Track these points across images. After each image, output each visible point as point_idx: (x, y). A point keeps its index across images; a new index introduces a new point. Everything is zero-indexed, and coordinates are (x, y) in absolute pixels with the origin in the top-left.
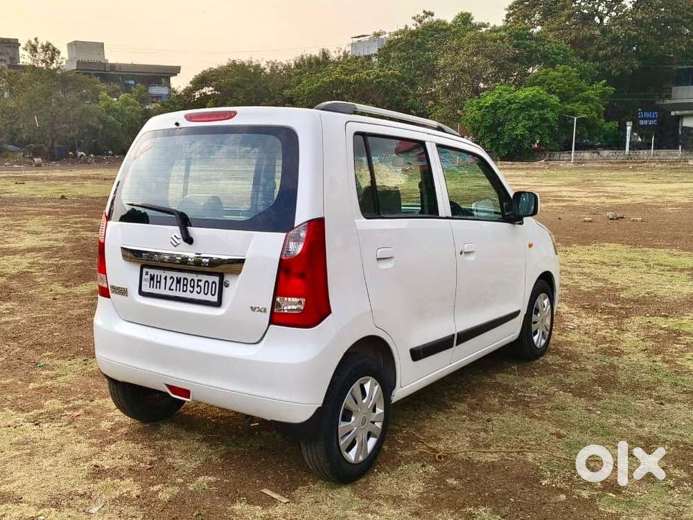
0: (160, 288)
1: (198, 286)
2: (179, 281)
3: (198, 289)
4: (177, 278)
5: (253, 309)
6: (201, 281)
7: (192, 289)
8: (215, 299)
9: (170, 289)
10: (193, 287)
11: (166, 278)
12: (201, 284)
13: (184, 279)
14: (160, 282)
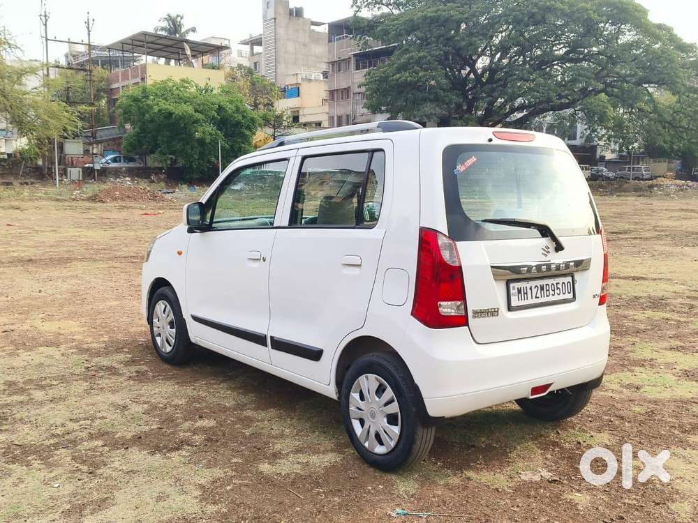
0: (527, 299)
1: (557, 288)
2: (542, 288)
3: (558, 291)
4: (540, 286)
6: (559, 283)
7: (553, 293)
8: (571, 296)
9: (536, 297)
10: (554, 290)
11: (531, 289)
12: (560, 286)
13: (546, 285)
14: (526, 293)
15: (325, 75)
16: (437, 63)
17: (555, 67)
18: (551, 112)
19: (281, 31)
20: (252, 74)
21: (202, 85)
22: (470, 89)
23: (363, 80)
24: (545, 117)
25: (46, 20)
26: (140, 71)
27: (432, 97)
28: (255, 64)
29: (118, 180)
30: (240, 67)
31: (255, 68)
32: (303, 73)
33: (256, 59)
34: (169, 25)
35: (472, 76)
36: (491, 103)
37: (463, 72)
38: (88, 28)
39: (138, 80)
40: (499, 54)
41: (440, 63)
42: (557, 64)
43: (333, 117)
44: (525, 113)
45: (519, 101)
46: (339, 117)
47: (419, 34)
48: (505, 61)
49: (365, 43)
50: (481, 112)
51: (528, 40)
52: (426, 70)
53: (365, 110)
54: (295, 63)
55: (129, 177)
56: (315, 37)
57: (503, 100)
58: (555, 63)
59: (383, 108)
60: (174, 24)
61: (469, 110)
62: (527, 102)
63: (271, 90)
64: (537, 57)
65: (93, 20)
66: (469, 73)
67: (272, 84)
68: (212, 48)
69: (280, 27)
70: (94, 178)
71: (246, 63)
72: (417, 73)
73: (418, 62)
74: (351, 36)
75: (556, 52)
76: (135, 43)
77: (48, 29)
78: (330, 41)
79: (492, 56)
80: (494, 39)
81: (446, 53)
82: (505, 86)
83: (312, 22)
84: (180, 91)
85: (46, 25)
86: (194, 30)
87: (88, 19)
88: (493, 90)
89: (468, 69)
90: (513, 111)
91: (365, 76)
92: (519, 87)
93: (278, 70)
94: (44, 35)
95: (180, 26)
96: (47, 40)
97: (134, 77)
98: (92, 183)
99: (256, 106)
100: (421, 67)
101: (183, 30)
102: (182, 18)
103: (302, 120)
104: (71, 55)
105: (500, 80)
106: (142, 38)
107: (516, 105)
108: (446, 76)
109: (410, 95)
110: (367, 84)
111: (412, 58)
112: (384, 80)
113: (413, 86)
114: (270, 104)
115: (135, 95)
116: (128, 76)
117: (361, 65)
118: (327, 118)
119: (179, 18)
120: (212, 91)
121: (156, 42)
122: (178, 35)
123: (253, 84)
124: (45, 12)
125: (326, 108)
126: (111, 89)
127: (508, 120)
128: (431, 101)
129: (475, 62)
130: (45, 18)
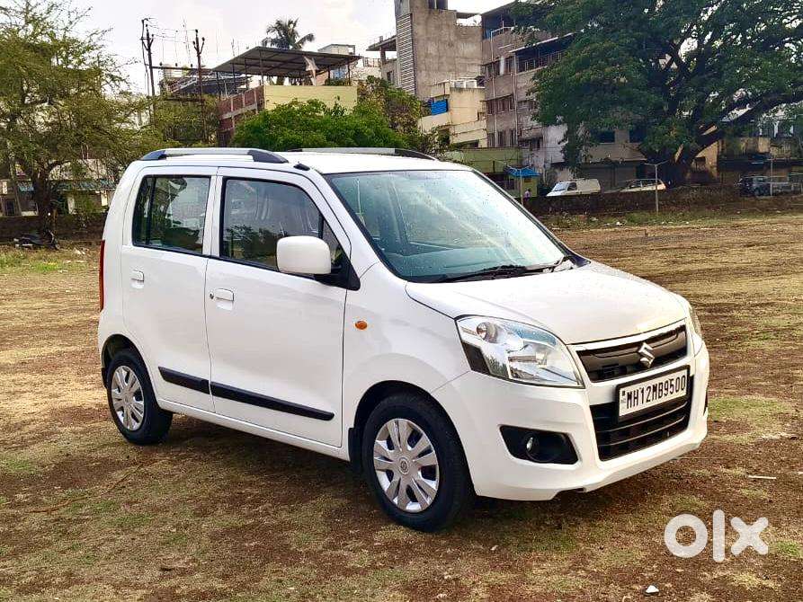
15: (480, 81)
16: (627, 54)
17: (787, 45)
18: (784, 105)
19: (419, 30)
20: (386, 87)
21: (331, 106)
22: (672, 84)
23: (532, 84)
24: (776, 111)
25: (150, 45)
26: (255, 95)
27: (623, 98)
28: (389, 74)
30: (371, 79)
31: (389, 80)
32: (452, 81)
33: (389, 68)
34: (280, 35)
35: (674, 66)
36: (702, 100)
37: (661, 61)
38: (197, 49)
39: (255, 106)
40: (710, 33)
41: (632, 53)
42: (790, 41)
43: (493, 134)
44: (748, 109)
45: (740, 92)
46: (501, 133)
47: (603, 19)
48: (718, 43)
49: (532, 37)
50: (687, 113)
51: (748, 13)
52: (614, 64)
53: (535, 123)
54: (439, 70)
56: (463, 34)
57: (717, 94)
58: (788, 39)
59: (560, 118)
60: (285, 33)
61: (672, 112)
62: (750, 93)
63: (412, 105)
64: (762, 34)
65: (203, 39)
66: (670, 63)
67: (413, 99)
68: (340, 60)
69: (418, 24)
71: (377, 74)
72: (603, 69)
73: (604, 55)
74: (513, 28)
75: (787, 26)
76: (248, 62)
77: (152, 56)
78: (484, 37)
79: (700, 38)
80: (702, 14)
81: (639, 40)
82: (719, 76)
83: (458, 14)
84: (308, 116)
85: (149, 50)
86: (310, 38)
87: (197, 39)
88: (704, 83)
89: (668, 58)
90: (731, 107)
91: (534, 79)
92: (740, 75)
93: (418, 80)
94: (148, 62)
95: (294, 34)
96: (151, 68)
97: (249, 103)
99: (394, 126)
100: (607, 61)
101: (297, 40)
102: (295, 25)
103: (454, 140)
104: (167, 82)
105: (712, 67)
106: (257, 55)
107: (735, 98)
108: (640, 70)
109: (595, 98)
110: (539, 89)
111: (594, 50)
112: (559, 82)
113: (597, 86)
114: (412, 124)
116: (241, 102)
117: (526, 65)
118: (486, 136)
119: (292, 26)
120: (343, 112)
121: (273, 58)
122: (291, 47)
123: (388, 100)
124: (148, 35)
125: (483, 124)
126: (222, 120)
127: (725, 119)
128: (622, 103)
129: (678, 47)
130: (148, 42)
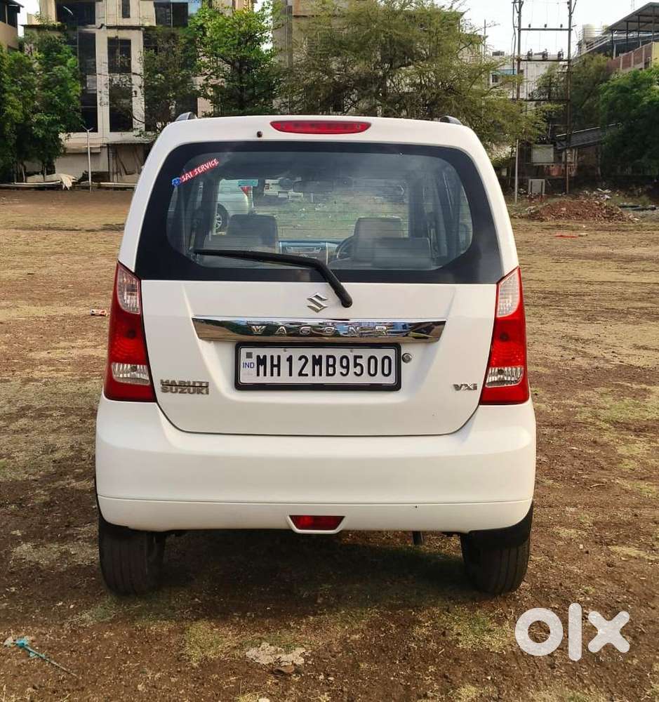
0: (279, 375)
1: (356, 365)
2: (317, 361)
3: (358, 370)
4: (314, 357)
5: (457, 387)
6: (361, 357)
7: (344, 371)
8: (391, 380)
9: (300, 374)
10: (347, 367)
11: (290, 359)
12: (364, 362)
13: (328, 357)
14: (278, 366)
25: (520, 8)
26: (644, 54)
29: (595, 193)
38: (570, 8)
39: (642, 65)
55: (609, 189)
70: (565, 191)
76: (642, 18)
77: (522, 18)
85: (519, 12)
94: (517, 24)
96: (520, 30)
97: (637, 62)
98: (562, 196)
106: (650, 12)
115: (622, 83)
116: (630, 61)
130: (519, 4)
